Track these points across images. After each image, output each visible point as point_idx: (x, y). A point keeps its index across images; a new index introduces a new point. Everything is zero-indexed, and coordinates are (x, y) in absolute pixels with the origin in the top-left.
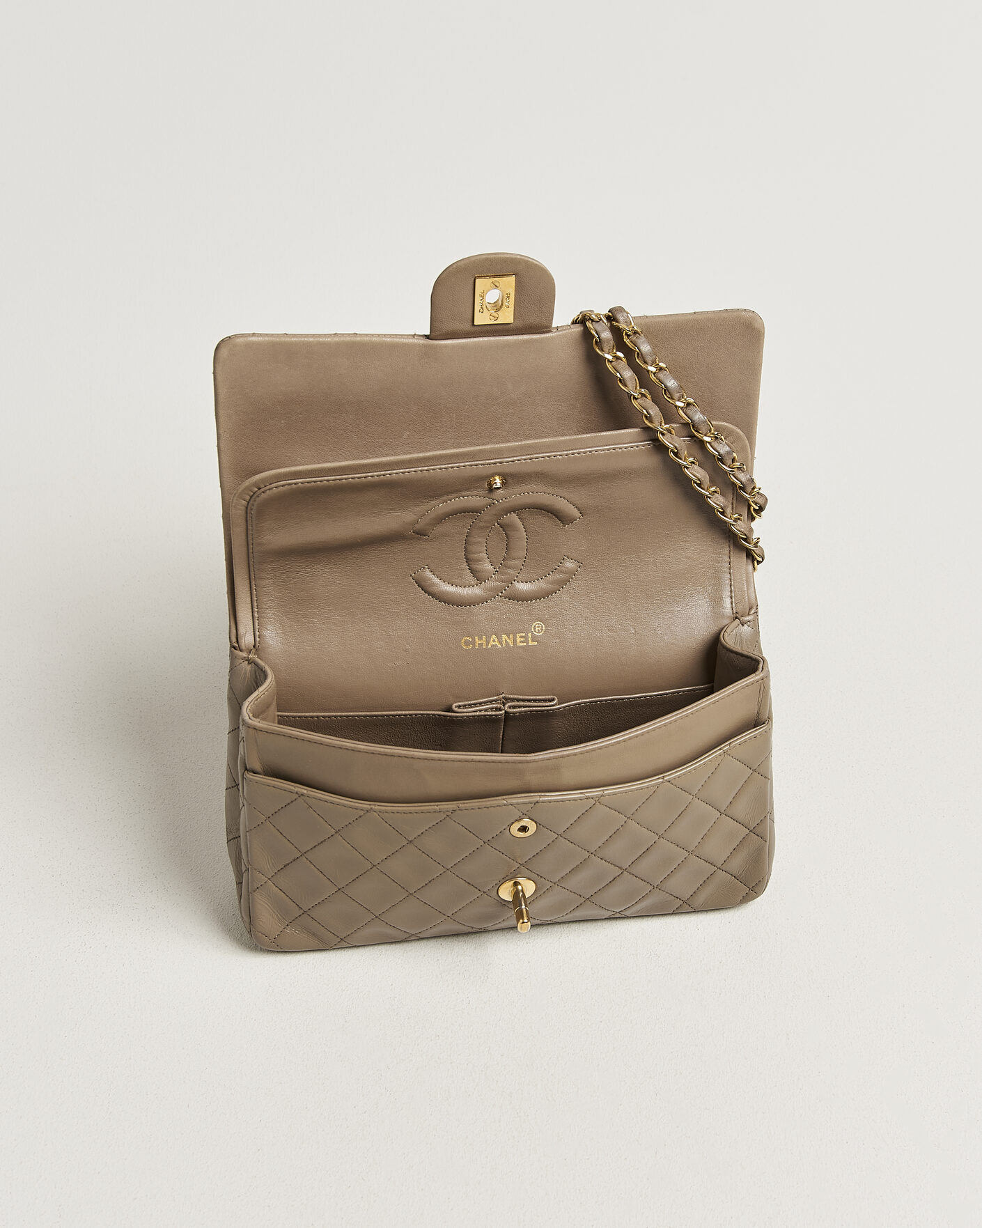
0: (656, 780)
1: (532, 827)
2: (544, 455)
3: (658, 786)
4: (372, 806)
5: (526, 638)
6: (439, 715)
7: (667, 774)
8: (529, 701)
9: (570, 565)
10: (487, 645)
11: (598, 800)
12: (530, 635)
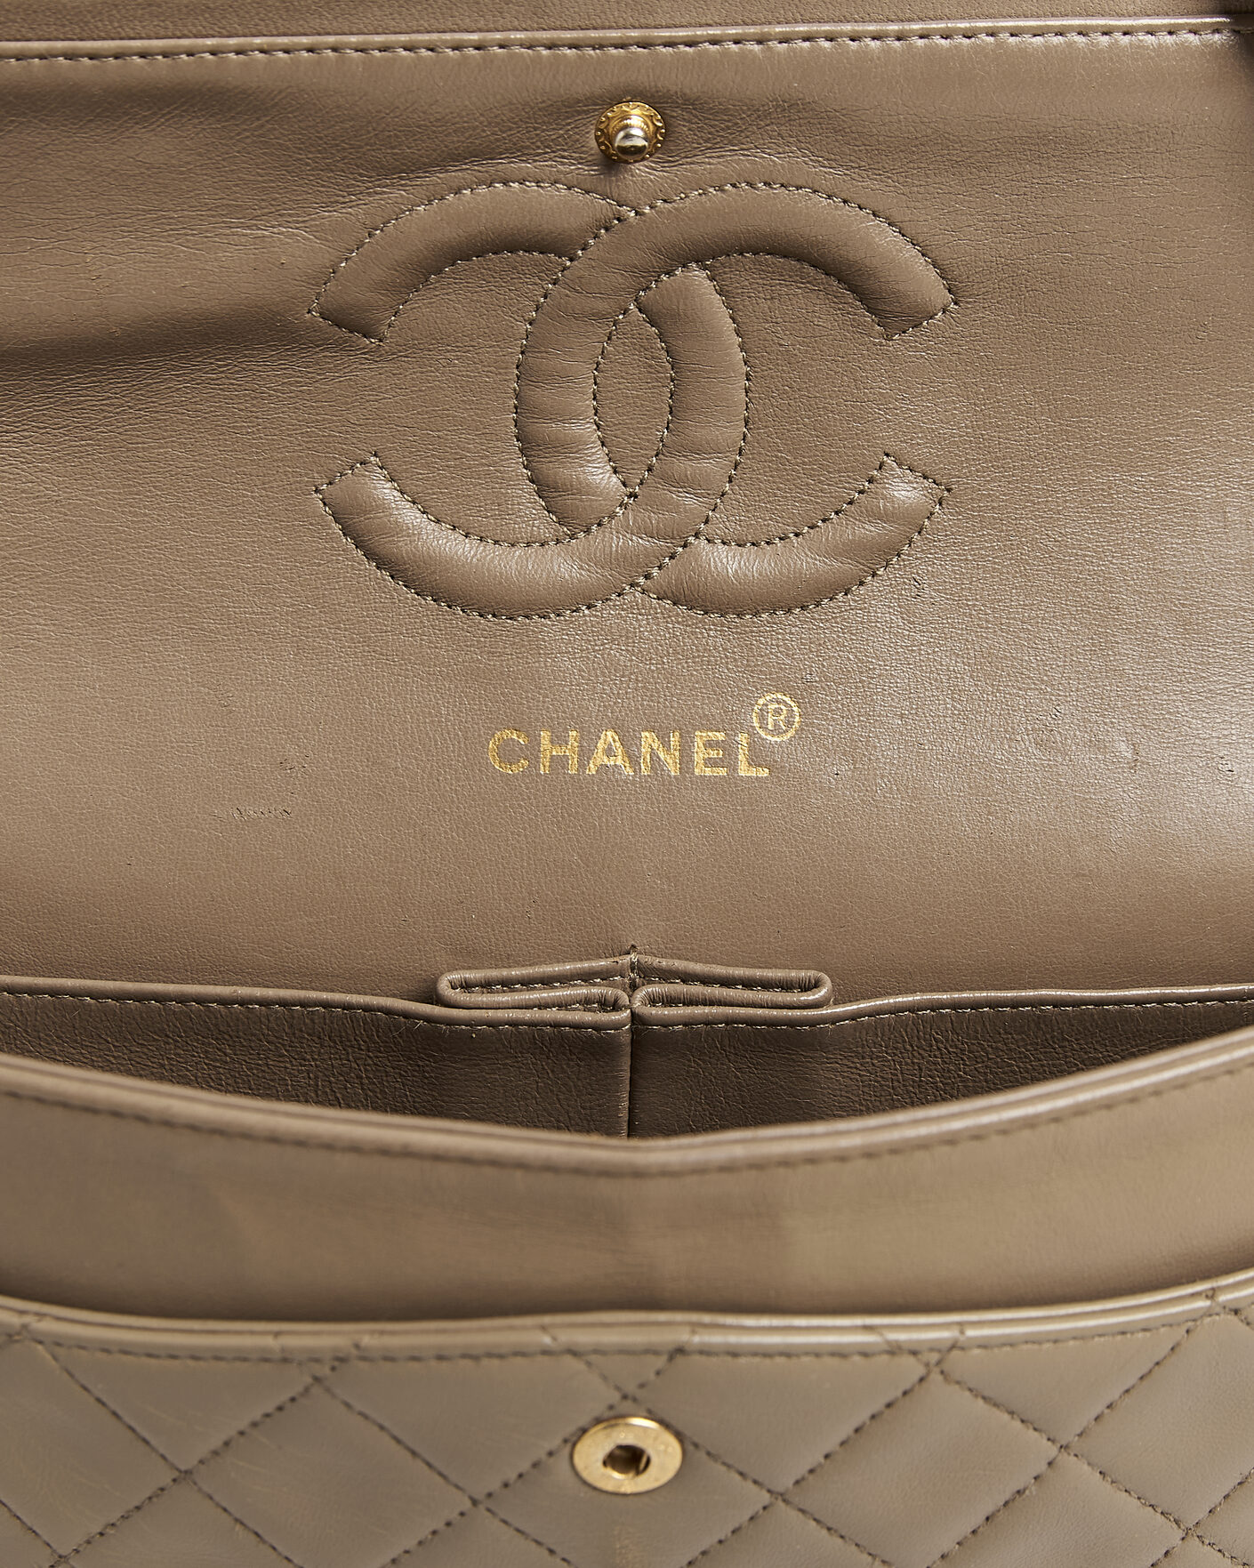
0: (1183, 1302)
1: (665, 1456)
2: (814, 28)
3: (1191, 1324)
4: (27, 1319)
5: (728, 748)
6: (388, 1012)
7: (1230, 1280)
8: (727, 982)
9: (904, 491)
10: (582, 765)
11: (940, 1361)
12: (743, 738)
